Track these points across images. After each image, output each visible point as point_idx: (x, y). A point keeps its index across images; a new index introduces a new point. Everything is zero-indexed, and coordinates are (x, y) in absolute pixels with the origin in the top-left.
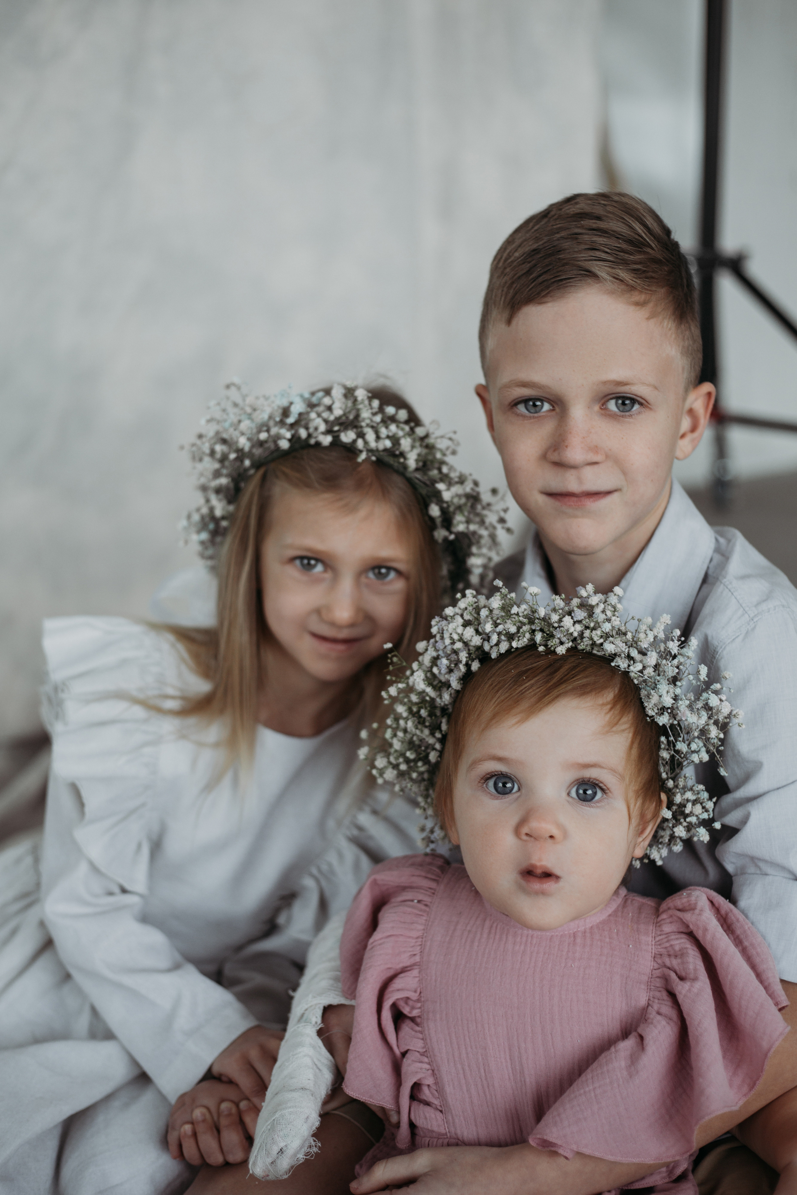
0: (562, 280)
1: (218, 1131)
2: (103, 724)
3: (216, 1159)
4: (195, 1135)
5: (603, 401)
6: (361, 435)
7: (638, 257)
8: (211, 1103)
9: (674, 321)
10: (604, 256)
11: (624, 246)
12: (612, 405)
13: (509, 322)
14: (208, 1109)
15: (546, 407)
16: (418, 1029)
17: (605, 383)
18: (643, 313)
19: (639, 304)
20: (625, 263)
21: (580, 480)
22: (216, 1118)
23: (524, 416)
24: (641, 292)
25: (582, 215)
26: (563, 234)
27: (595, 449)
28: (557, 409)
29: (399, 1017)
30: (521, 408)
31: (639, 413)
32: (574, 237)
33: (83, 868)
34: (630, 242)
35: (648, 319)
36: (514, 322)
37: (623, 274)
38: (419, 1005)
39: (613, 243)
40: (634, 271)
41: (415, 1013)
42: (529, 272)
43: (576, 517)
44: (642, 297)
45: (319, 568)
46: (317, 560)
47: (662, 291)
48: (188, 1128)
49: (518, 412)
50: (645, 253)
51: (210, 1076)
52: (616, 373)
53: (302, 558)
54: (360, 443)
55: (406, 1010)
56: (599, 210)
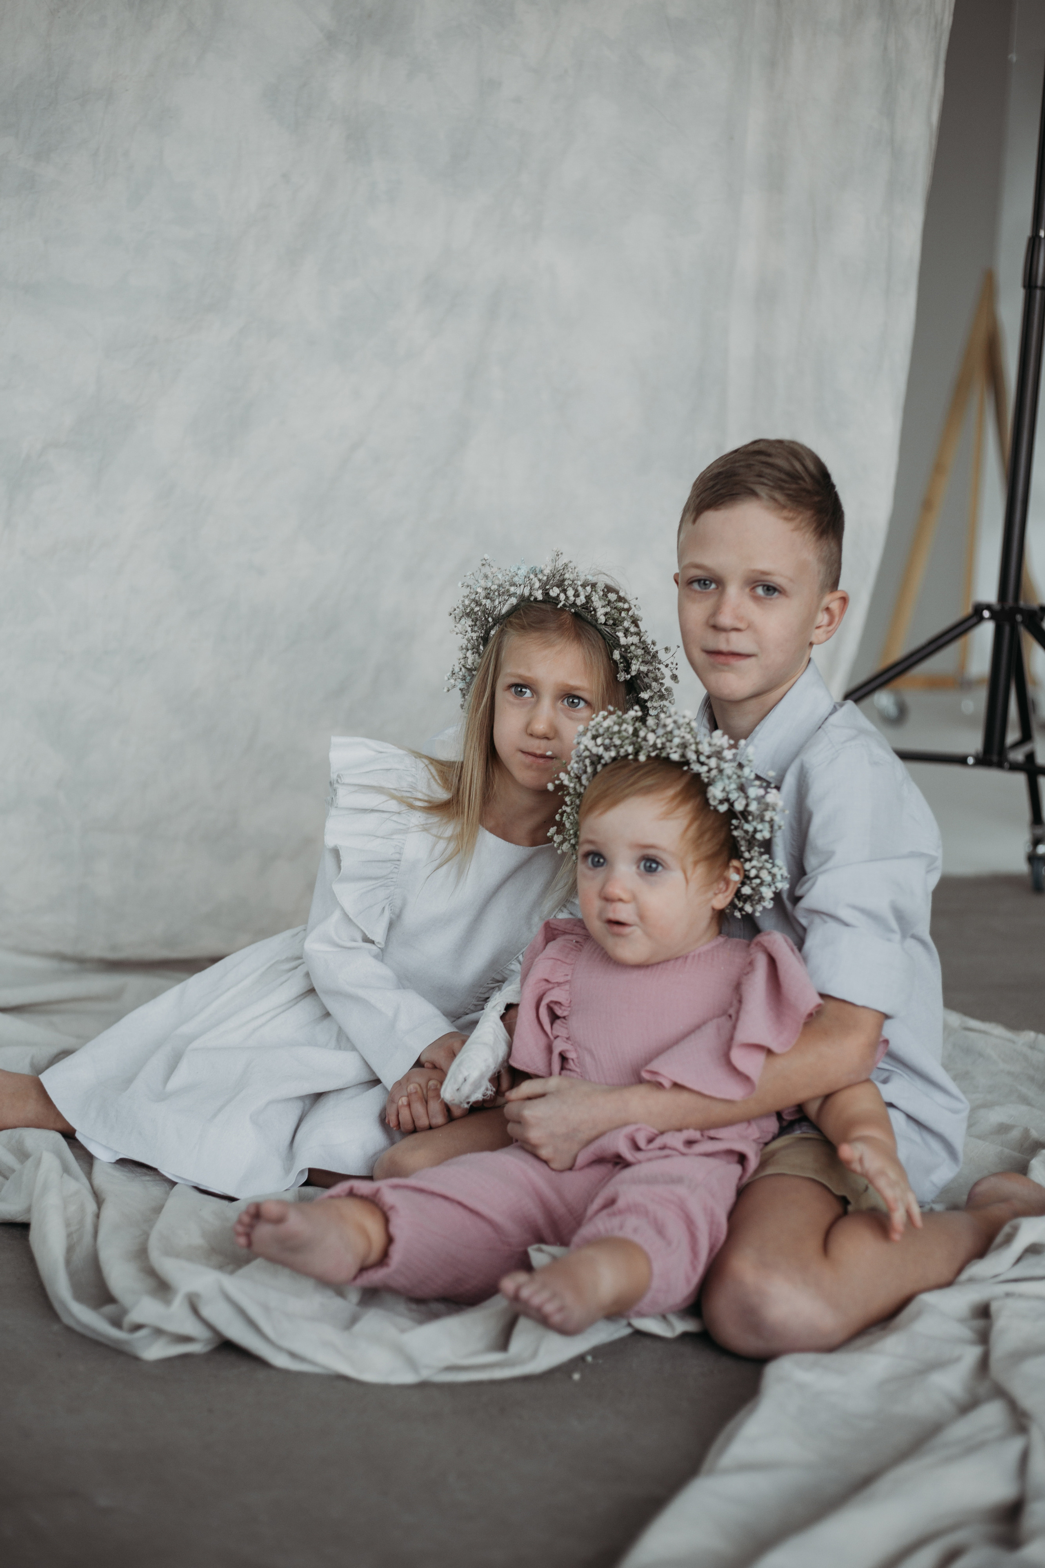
0: (733, 495)
1: (427, 1102)
2: (365, 811)
3: (423, 1122)
4: (409, 1105)
5: (753, 585)
6: (564, 591)
7: (794, 486)
8: (422, 1081)
9: (815, 535)
10: (766, 481)
11: (783, 477)
12: (760, 591)
13: (694, 521)
14: (420, 1085)
15: (713, 586)
16: (565, 1026)
17: (754, 571)
18: (790, 526)
19: (787, 519)
20: (781, 488)
21: (728, 641)
22: (425, 1091)
23: (696, 591)
24: (790, 511)
25: (759, 453)
26: (742, 463)
27: (740, 618)
28: (720, 588)
29: (554, 1017)
30: (696, 586)
31: (777, 598)
32: (749, 466)
33: (337, 915)
34: (788, 474)
35: (793, 530)
36: (698, 522)
37: (778, 496)
38: (569, 1009)
39: (777, 474)
40: (788, 495)
41: (565, 1014)
42: (713, 487)
43: (723, 671)
44: (791, 515)
45: (528, 693)
46: (526, 687)
47: (809, 513)
48: (404, 1100)
49: (693, 588)
50: (797, 483)
51: (419, 1064)
52: (762, 565)
53: (516, 685)
54: (562, 597)
55: (559, 1012)
56: (772, 450)
